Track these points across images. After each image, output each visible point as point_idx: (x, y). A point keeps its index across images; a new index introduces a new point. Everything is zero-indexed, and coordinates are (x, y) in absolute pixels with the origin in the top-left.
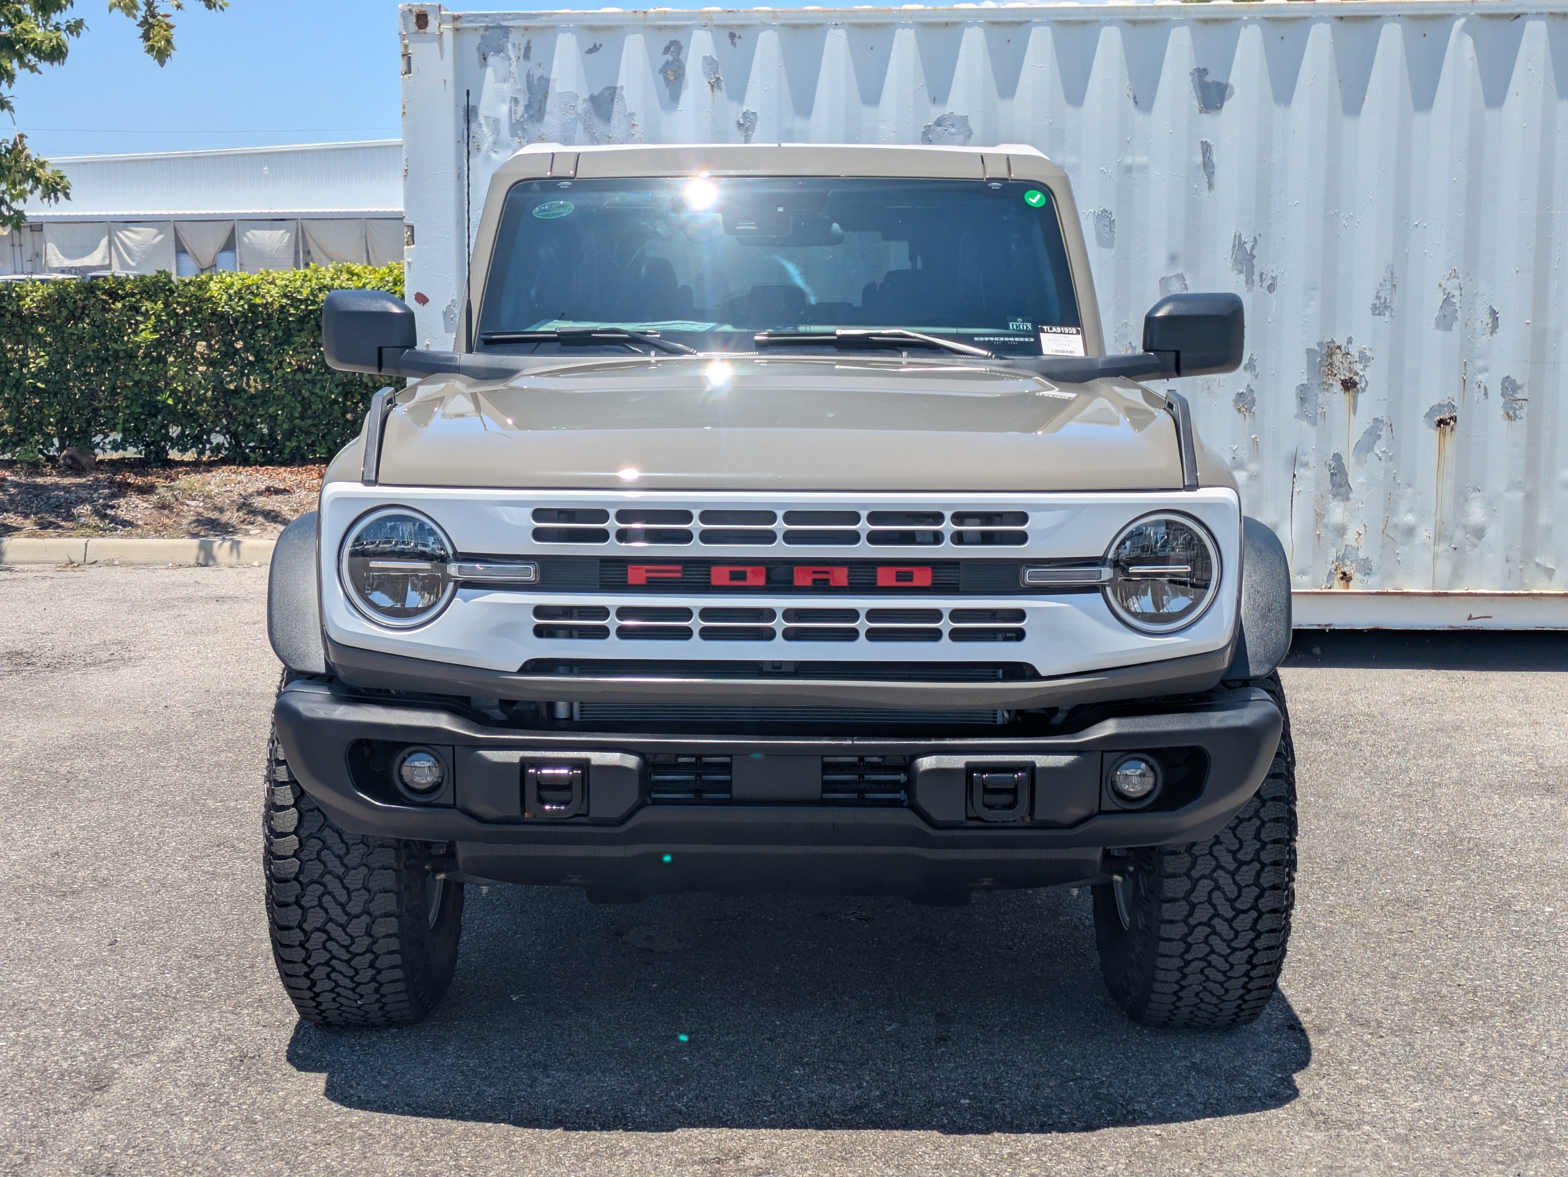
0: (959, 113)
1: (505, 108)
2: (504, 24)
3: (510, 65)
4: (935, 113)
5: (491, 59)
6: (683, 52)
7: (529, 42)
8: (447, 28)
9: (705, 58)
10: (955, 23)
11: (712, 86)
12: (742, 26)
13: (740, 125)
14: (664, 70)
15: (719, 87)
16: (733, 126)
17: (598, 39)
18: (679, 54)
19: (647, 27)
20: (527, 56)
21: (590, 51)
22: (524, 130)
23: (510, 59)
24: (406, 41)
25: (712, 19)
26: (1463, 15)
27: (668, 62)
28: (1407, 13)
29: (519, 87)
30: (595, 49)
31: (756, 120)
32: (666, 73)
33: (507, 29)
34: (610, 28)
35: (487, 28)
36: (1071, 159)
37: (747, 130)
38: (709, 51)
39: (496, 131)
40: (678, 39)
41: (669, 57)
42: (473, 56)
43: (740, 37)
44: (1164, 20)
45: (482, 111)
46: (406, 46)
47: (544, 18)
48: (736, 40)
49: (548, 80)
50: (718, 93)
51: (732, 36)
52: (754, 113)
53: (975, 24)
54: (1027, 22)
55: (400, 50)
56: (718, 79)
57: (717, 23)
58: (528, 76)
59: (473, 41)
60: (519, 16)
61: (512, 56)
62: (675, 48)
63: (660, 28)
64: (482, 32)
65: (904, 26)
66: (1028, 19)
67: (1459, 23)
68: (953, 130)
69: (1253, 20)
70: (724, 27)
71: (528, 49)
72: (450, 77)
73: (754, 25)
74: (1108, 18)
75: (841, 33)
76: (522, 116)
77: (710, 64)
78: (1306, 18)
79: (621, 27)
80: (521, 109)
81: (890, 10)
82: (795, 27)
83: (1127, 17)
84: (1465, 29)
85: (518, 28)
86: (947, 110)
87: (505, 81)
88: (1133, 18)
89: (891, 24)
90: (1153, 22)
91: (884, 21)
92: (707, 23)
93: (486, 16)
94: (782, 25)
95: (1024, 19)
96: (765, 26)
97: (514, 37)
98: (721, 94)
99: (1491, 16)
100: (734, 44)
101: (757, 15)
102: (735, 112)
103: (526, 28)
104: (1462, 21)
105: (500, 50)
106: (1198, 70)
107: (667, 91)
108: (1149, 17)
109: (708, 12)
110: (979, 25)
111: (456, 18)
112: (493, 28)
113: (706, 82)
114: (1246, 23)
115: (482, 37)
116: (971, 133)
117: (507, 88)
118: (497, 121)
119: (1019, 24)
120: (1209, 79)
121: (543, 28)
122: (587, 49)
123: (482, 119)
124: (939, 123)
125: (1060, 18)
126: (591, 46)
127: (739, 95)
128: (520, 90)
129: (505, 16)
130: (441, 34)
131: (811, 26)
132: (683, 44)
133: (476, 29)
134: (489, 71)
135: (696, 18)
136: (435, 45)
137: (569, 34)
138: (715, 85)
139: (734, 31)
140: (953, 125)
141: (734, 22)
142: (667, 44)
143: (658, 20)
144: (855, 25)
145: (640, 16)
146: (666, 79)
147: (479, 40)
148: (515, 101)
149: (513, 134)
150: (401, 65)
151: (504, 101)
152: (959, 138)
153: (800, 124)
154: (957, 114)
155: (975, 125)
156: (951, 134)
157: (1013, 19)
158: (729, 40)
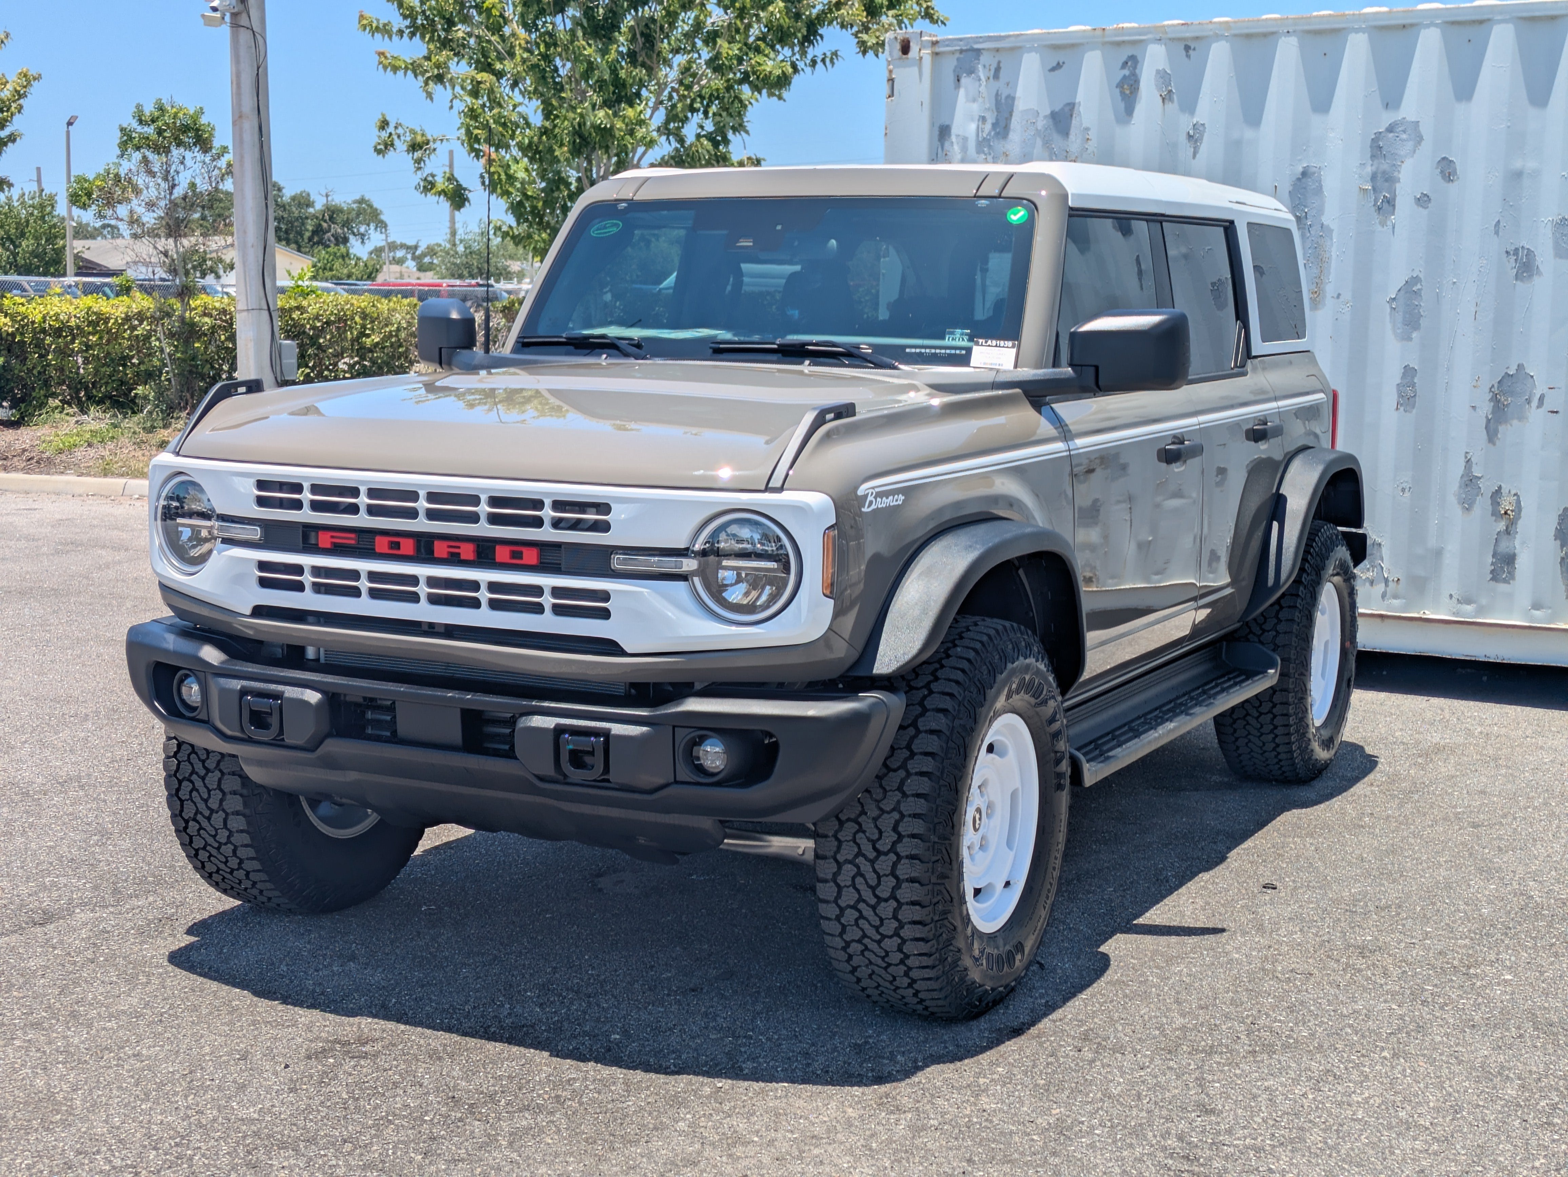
0: (1411, 118)
1: (973, 127)
2: (976, 46)
3: (980, 85)
4: (1387, 118)
5: (964, 80)
6: (1139, 66)
7: (999, 62)
8: (926, 52)
9: (1158, 71)
10: (1412, 25)
11: (1163, 99)
12: (1197, 38)
13: (1190, 137)
14: (1120, 85)
15: (1171, 100)
16: (1183, 138)
17: (1060, 57)
18: (1135, 68)
19: (1105, 44)
20: (996, 76)
21: (1053, 69)
22: (990, 147)
23: (980, 80)
24: (891, 67)
25: (1166, 33)
27: (1125, 77)
29: (987, 106)
30: (1058, 66)
31: (1204, 131)
32: (1122, 87)
33: (978, 52)
34: (1073, 46)
35: (961, 51)
36: (1531, 165)
37: (1196, 141)
38: (1164, 65)
39: (964, 149)
40: (1135, 53)
41: (1126, 72)
42: (951, 78)
43: (1194, 49)
45: (954, 131)
46: (891, 72)
47: (1012, 39)
48: (1191, 52)
49: (1013, 99)
50: (1169, 106)
51: (1187, 48)
52: (1203, 125)
53: (1432, 24)
54: (1489, 20)
55: (886, 75)
56: (1170, 91)
57: (1170, 36)
58: (997, 95)
59: (949, 64)
60: (990, 39)
61: (982, 77)
62: (1132, 62)
63: (1119, 44)
64: (957, 55)
65: (1357, 31)
66: (1490, 16)
68: (1404, 136)
70: (1180, 39)
71: (998, 69)
72: (926, 98)
73: (1206, 37)
75: (1293, 40)
76: (989, 134)
77: (1163, 77)
79: (1082, 44)
80: (988, 127)
81: (1344, 15)
82: (1249, 36)
85: (988, 50)
86: (1399, 116)
87: (974, 100)
89: (1344, 29)
91: (1337, 26)
92: (1163, 37)
93: (961, 40)
94: (1235, 35)
95: (1485, 17)
96: (1218, 37)
97: (985, 58)
98: (1173, 107)
100: (1188, 56)
101: (1211, 26)
102: (1185, 123)
103: (997, 50)
105: (971, 71)
107: (1122, 106)
109: (1166, 26)
110: (1436, 25)
111: (935, 43)
112: (966, 51)
113: (1158, 95)
115: (958, 59)
116: (1422, 139)
117: (975, 108)
118: (965, 139)
119: (1481, 22)
121: (1012, 49)
122: (1050, 67)
123: (953, 138)
124: (1390, 129)
125: (1525, 14)
126: (1054, 64)
127: (1190, 107)
128: (988, 109)
129: (977, 40)
130: (921, 58)
131: (1265, 35)
132: (1139, 58)
133: (953, 53)
134: (962, 92)
135: (1150, 33)
136: (915, 70)
137: (1034, 54)
138: (1167, 98)
139: (1189, 43)
140: (1404, 131)
141: (1188, 35)
142: (1124, 58)
143: (1116, 36)
144: (1309, 32)
145: (1098, 33)
146: (1122, 93)
147: (955, 63)
148: (983, 119)
149: (979, 151)
150: (885, 88)
151: (972, 120)
152: (1410, 145)
153: (1249, 134)
154: (1409, 119)
155: (1426, 130)
156: (1402, 140)
157: (1474, 18)
158: (1184, 53)
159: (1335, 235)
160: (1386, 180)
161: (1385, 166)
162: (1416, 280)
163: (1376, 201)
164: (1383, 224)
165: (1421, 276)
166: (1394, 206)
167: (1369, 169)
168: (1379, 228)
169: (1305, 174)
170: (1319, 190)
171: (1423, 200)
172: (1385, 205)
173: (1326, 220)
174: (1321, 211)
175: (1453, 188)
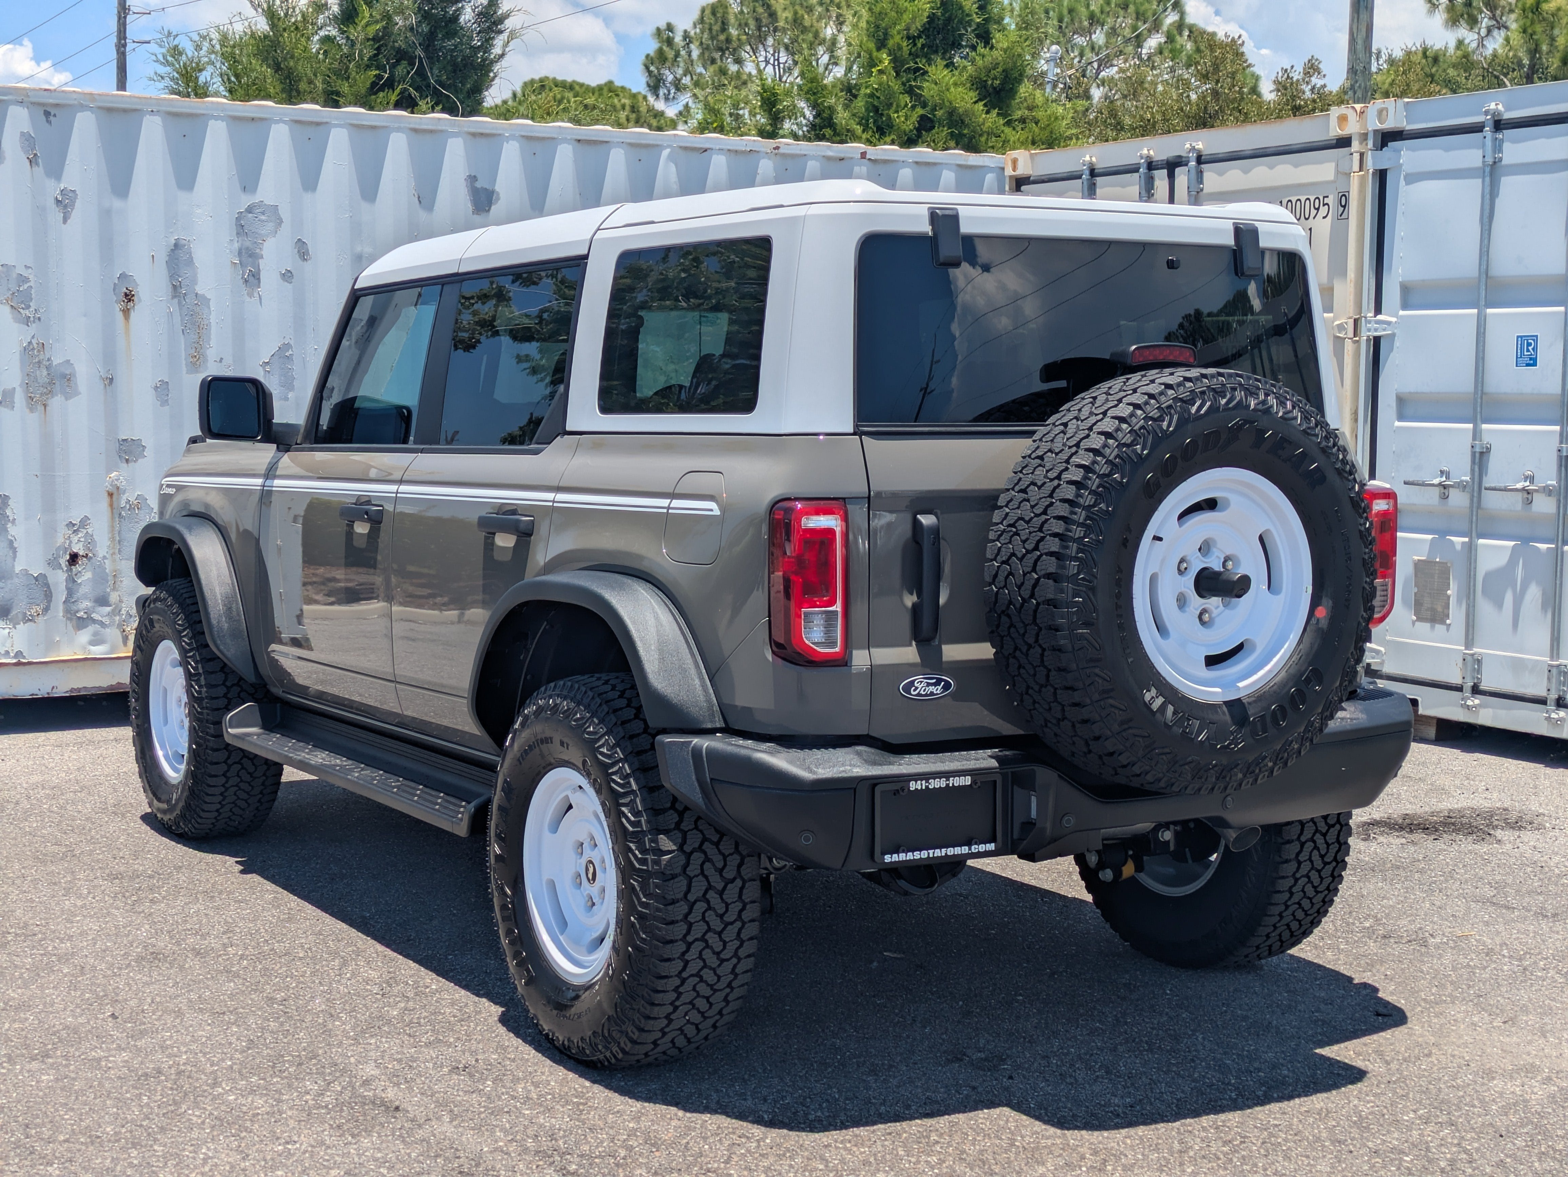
0: (270, 202)
4: (246, 200)
9: (22, 134)
10: (262, 119)
11: (30, 162)
12: (59, 105)
13: (58, 202)
15: (37, 164)
16: (51, 203)
25: (28, 96)
26: (669, 146)
28: (629, 141)
31: (76, 198)
37: (65, 206)
38: (27, 127)
43: (55, 115)
44: (442, 131)
48: (52, 118)
50: (35, 168)
51: (47, 114)
52: (74, 191)
53: (281, 121)
54: (327, 123)
56: (35, 155)
57: (33, 99)
65: (217, 118)
66: (328, 120)
67: (666, 153)
68: (263, 217)
69: (512, 137)
70: (40, 104)
73: (70, 105)
74: (396, 125)
75: (157, 120)
77: (28, 140)
78: (553, 139)
82: (110, 110)
83: (412, 126)
84: (670, 158)
86: (256, 199)
88: (417, 127)
89: (204, 114)
90: (431, 132)
91: (194, 111)
92: (23, 99)
94: (100, 108)
95: (325, 120)
96: (83, 107)
98: (39, 170)
99: (686, 148)
100: (49, 122)
101: (75, 96)
102: (53, 189)
104: (668, 150)
106: (469, 176)
108: (430, 127)
109: (24, 89)
110: (285, 122)
113: (24, 157)
114: (508, 139)
116: (282, 221)
119: (318, 124)
120: (478, 185)
124: (250, 210)
125: (356, 122)
127: (56, 171)
131: (126, 111)
135: (11, 94)
138: (33, 161)
139: (49, 109)
140: (263, 213)
141: (51, 101)
144: (169, 113)
152: (270, 226)
153: (117, 204)
154: (267, 202)
155: (285, 213)
156: (263, 221)
157: (315, 120)
158: (44, 118)
159: (212, 304)
160: (250, 256)
161: (248, 244)
162: (287, 346)
163: (243, 275)
164: (251, 295)
165: (292, 343)
166: (259, 279)
167: (236, 245)
168: (248, 299)
169: (177, 246)
170: (190, 262)
171: (287, 276)
172: (251, 279)
173: (200, 289)
174: (194, 281)
175: (308, 265)
